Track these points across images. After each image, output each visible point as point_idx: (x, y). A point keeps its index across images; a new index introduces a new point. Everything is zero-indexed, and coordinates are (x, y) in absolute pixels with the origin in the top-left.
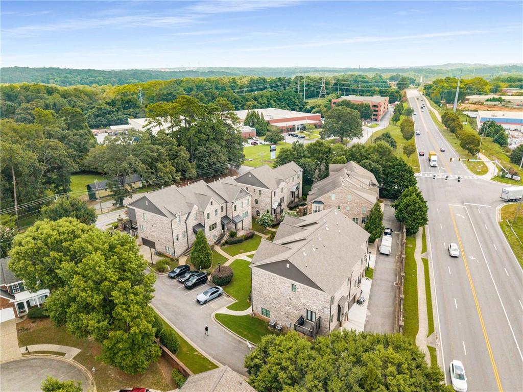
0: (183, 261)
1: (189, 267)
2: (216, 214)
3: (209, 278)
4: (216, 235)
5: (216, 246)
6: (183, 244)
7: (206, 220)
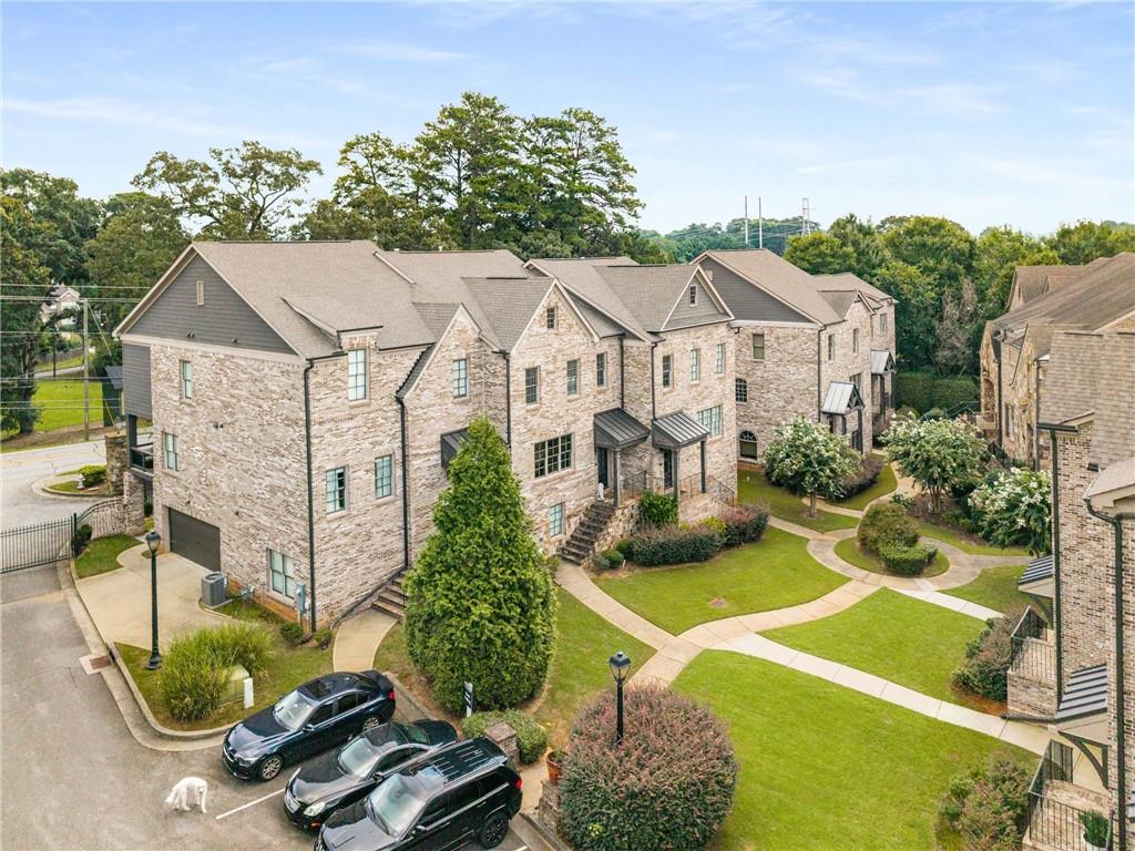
0: (356, 650)
1: (389, 691)
2: (572, 388)
3: (534, 782)
4: (571, 506)
5: (568, 568)
6: (377, 538)
7: (519, 408)
